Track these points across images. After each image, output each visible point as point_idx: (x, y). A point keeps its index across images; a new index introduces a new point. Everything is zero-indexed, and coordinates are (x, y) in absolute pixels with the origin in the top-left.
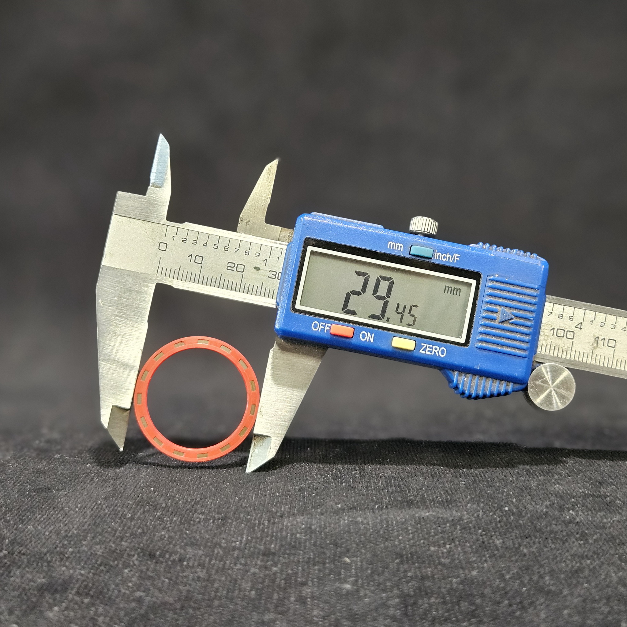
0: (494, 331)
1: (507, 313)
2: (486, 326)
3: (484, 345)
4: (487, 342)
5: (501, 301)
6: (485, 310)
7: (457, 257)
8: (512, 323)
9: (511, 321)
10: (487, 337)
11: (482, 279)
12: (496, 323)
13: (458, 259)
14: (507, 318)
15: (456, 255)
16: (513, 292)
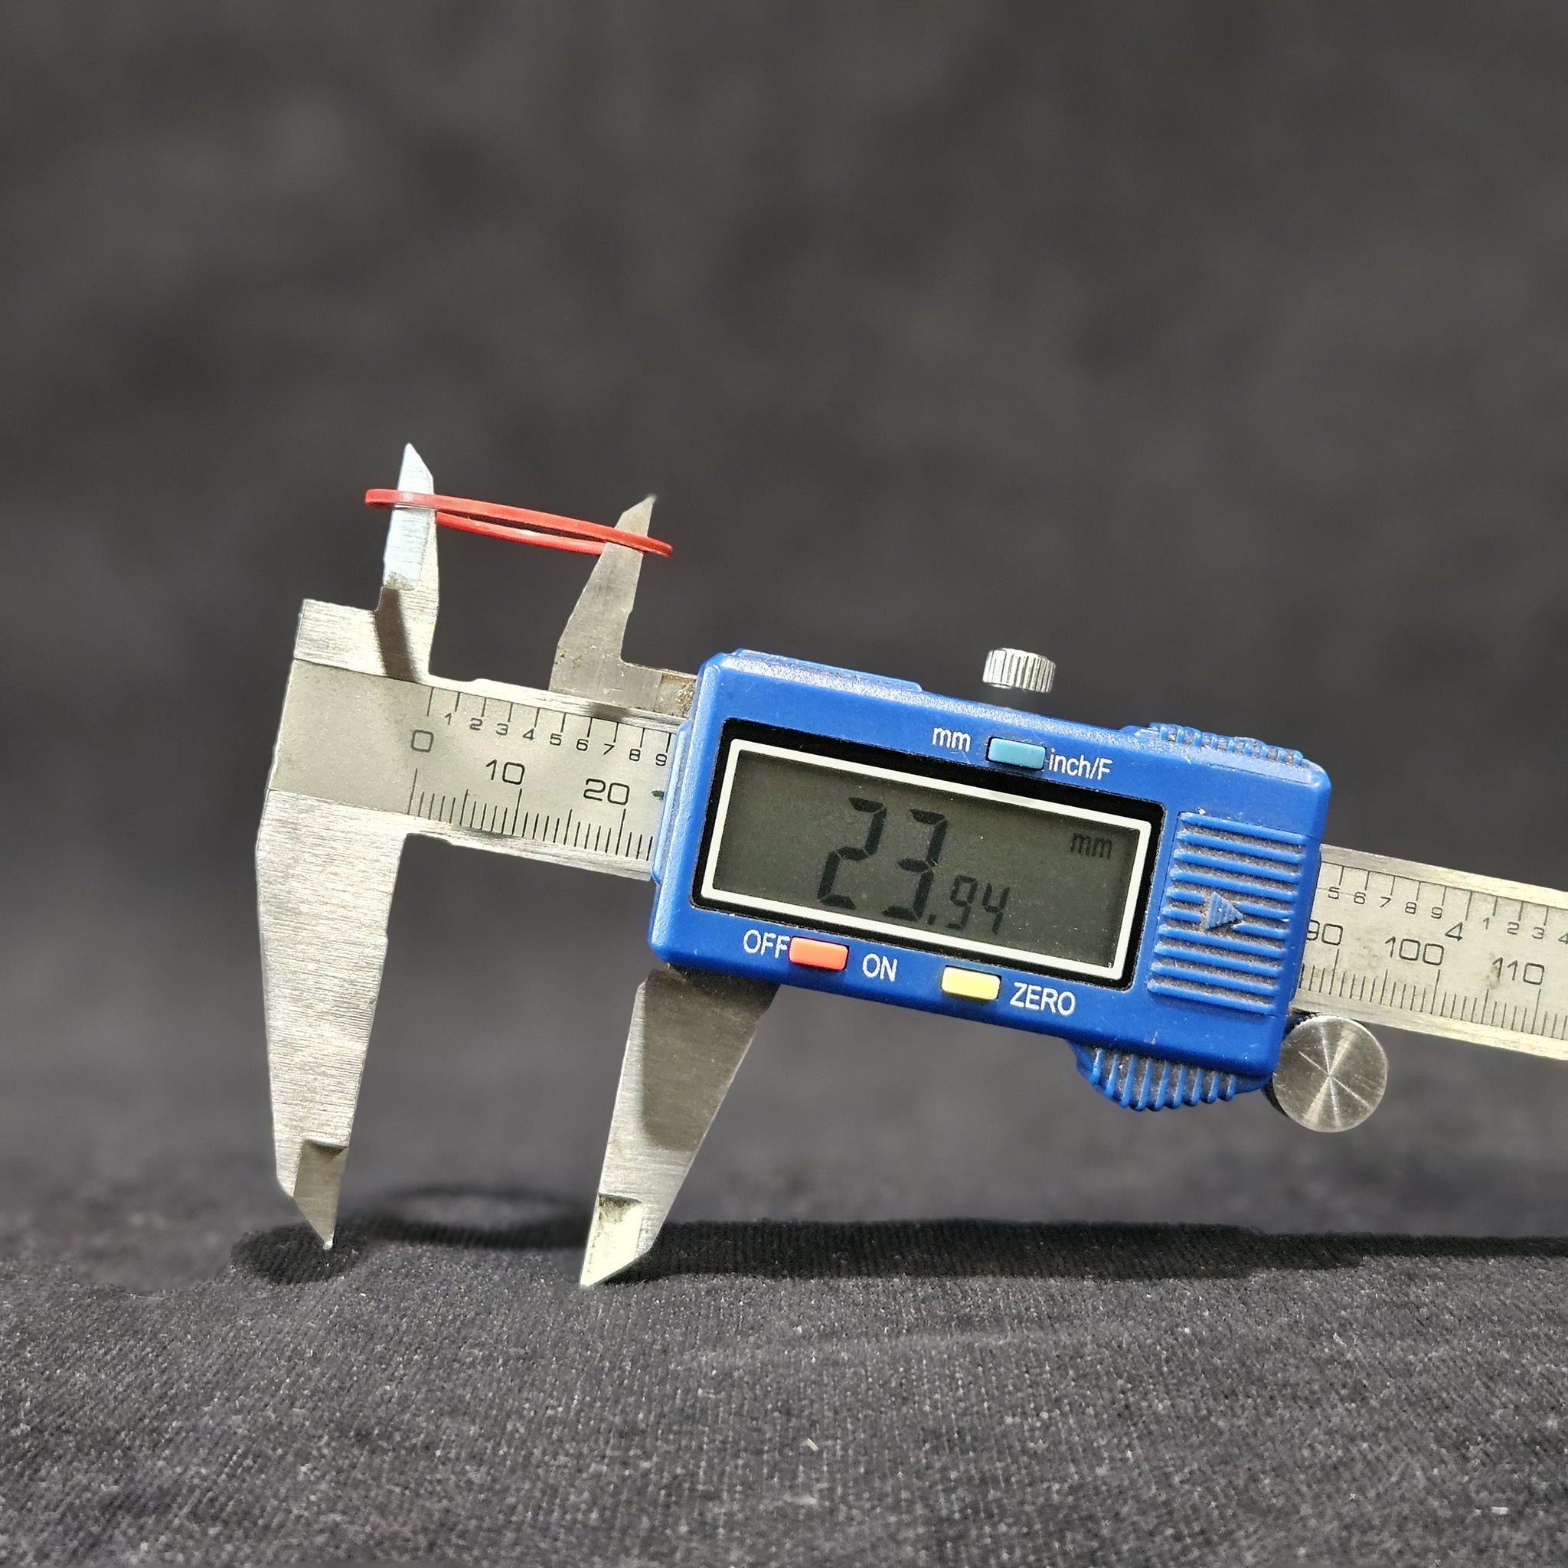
0: (1194, 952)
1: (1226, 906)
2: (1174, 939)
3: (1168, 986)
4: (1175, 978)
5: (1210, 877)
6: (1173, 900)
7: (1105, 765)
8: (1237, 932)
9: (1235, 926)
10: (1177, 968)
11: (1165, 821)
12: (1200, 934)
13: (1108, 771)
14: (1225, 920)
15: (1103, 761)
16: (1242, 854)
